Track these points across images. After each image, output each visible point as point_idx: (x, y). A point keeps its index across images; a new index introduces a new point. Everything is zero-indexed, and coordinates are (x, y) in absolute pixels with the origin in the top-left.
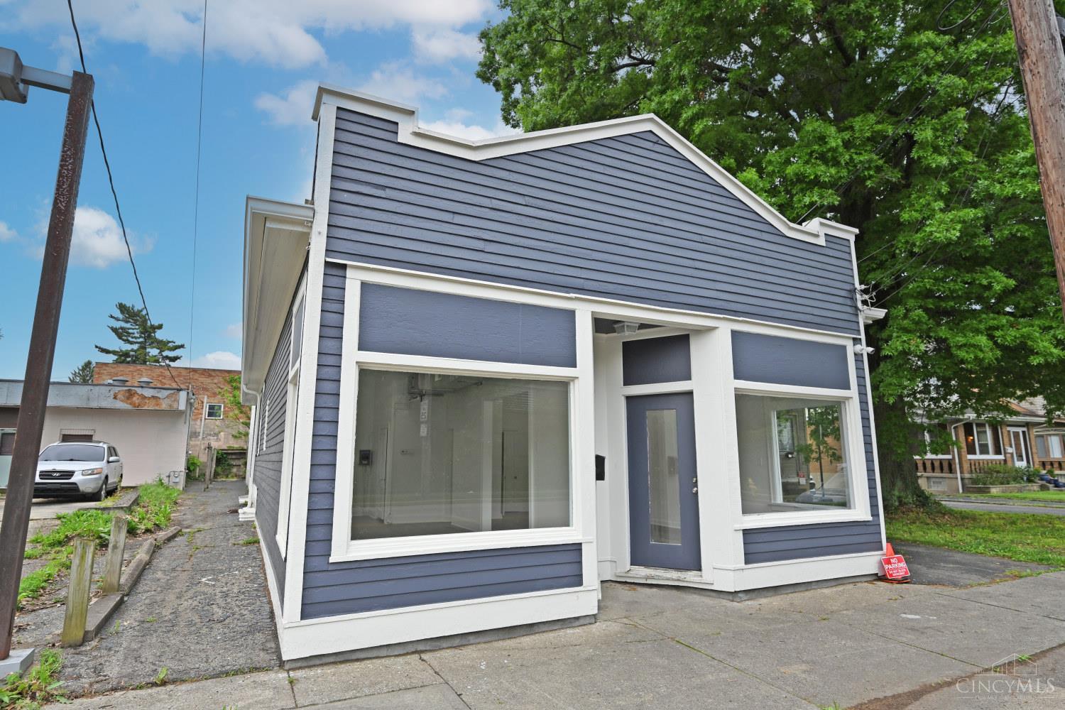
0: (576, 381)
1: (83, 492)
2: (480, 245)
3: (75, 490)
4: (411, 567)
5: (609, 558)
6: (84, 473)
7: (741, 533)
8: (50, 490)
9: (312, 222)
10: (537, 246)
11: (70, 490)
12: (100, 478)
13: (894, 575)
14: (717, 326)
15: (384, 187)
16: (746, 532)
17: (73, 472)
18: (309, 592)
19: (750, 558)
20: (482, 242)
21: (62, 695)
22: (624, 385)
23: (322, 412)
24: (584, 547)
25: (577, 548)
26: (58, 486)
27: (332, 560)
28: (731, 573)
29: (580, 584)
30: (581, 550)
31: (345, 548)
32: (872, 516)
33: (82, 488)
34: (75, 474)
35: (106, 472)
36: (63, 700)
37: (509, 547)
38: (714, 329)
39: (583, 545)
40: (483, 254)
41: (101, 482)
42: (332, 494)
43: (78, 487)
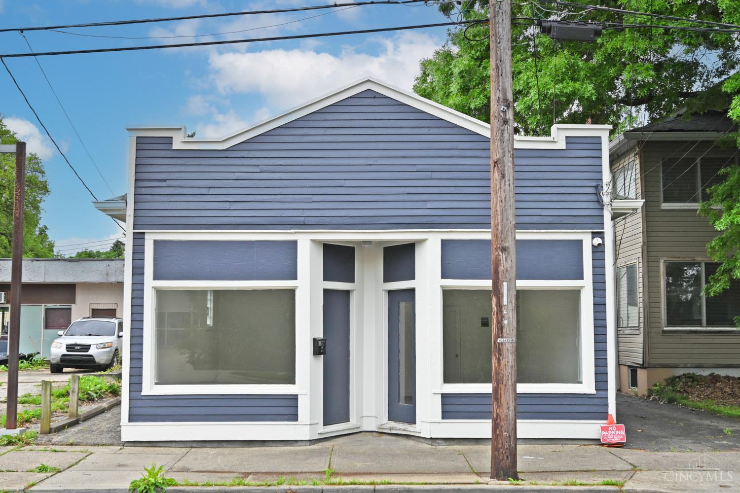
0: (297, 288)
1: (99, 363)
2: (227, 206)
3: (92, 361)
4: (186, 401)
5: (374, 414)
6: (98, 346)
7: (440, 396)
8: (74, 361)
9: (126, 209)
10: (269, 199)
11: (89, 361)
12: (111, 351)
13: (608, 440)
14: (426, 238)
15: (165, 180)
16: (444, 396)
17: (90, 346)
18: (131, 409)
19: (446, 415)
20: (228, 203)
21: (33, 444)
22: (384, 282)
23: (135, 315)
24: (299, 397)
25: (295, 398)
26: (79, 358)
27: (143, 394)
28: (428, 424)
29: (296, 420)
30: (297, 399)
31: (149, 388)
32: (596, 390)
33: (97, 360)
34: (91, 347)
35: (116, 346)
36: (34, 445)
37: (246, 394)
38: (424, 240)
39: (299, 396)
40: (229, 211)
41: (112, 355)
42: (141, 359)
43: (94, 359)
